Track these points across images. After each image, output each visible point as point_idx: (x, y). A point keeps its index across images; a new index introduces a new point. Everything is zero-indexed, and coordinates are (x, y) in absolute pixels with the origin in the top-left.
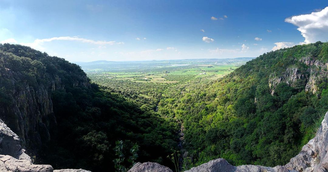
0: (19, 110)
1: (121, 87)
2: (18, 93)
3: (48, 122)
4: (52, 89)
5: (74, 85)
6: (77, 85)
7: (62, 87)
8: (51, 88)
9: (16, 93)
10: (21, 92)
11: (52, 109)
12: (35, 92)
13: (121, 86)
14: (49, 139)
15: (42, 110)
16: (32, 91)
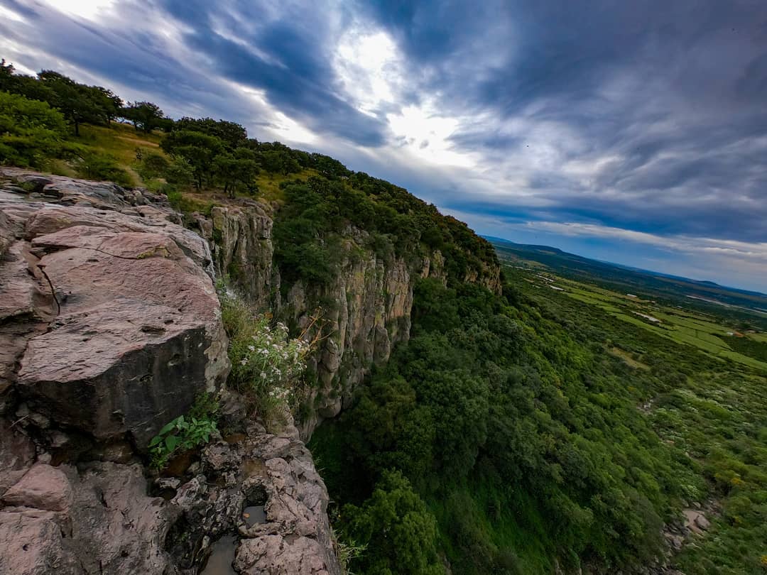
0: (345, 296)
1: (573, 316)
2: (353, 268)
3: (395, 329)
4: (423, 275)
5: (467, 278)
6: (473, 279)
7: (442, 275)
8: (420, 272)
9: (349, 266)
10: (358, 267)
11: (409, 309)
12: (386, 271)
13: (574, 314)
14: (387, 356)
15: (390, 306)
16: (381, 268)
